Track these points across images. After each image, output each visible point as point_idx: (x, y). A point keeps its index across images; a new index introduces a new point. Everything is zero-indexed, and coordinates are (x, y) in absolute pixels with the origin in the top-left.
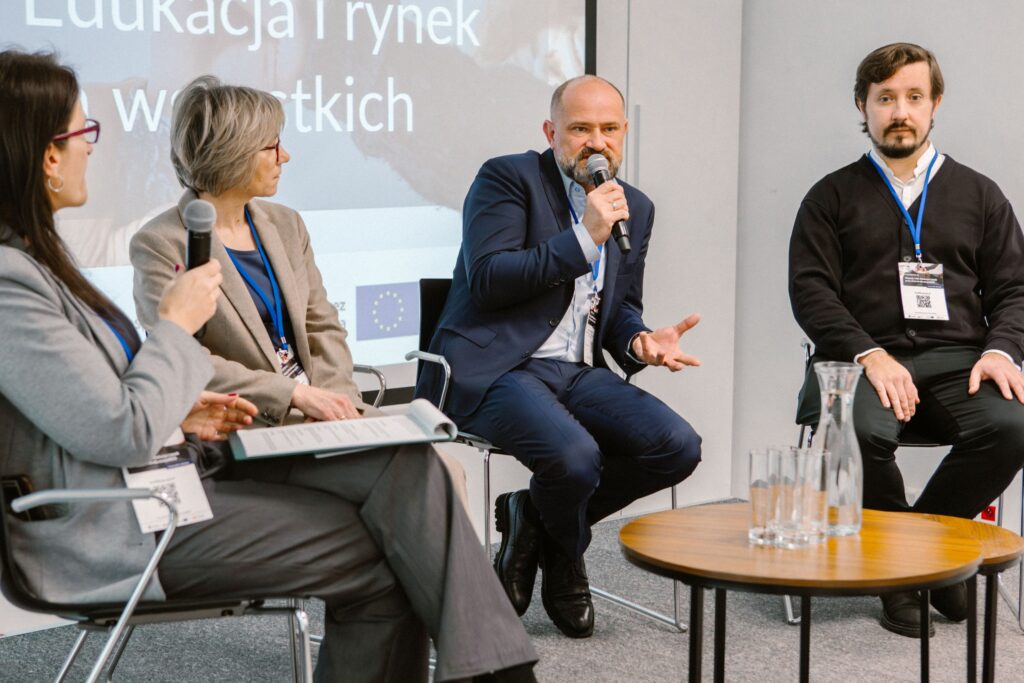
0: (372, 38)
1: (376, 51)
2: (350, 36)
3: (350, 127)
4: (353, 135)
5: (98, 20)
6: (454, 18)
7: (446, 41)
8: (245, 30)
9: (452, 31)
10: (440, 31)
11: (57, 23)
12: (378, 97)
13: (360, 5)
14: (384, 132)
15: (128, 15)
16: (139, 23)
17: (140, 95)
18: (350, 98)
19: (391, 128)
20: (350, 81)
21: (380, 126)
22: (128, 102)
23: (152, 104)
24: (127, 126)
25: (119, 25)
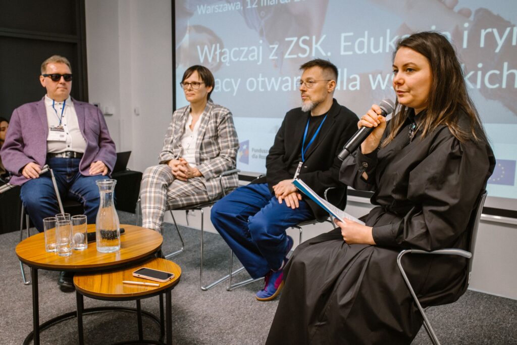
0: (496, 45)
1: (497, 50)
2: (482, 45)
3: (479, 86)
4: (480, 90)
5: (365, 51)
11: (351, 53)
12: (497, 72)
13: (489, 30)
14: (500, 88)
15: (376, 47)
16: (381, 50)
17: (379, 77)
18: (480, 73)
19: (504, 86)
20: (480, 65)
21: (497, 86)
22: (374, 79)
23: (384, 79)
24: (374, 87)
25: (373, 51)
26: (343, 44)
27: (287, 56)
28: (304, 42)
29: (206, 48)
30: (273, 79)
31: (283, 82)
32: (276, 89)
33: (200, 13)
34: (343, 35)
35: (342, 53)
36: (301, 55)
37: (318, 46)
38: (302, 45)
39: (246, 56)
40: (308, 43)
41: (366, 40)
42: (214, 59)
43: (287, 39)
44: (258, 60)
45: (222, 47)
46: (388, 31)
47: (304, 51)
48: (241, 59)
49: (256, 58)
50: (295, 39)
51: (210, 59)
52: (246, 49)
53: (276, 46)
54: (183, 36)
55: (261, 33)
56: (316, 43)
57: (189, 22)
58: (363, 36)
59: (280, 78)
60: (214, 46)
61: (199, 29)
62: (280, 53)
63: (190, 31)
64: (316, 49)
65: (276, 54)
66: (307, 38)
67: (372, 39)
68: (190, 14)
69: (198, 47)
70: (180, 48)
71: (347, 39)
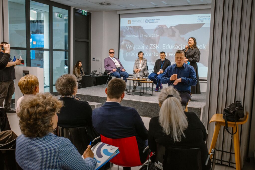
5: (168, 48)
6: (203, 46)
7: (202, 48)
8: (180, 48)
9: (202, 47)
10: (200, 48)
15: (170, 47)
16: (171, 48)
17: (171, 53)
22: (170, 54)
23: (172, 54)
24: (170, 56)
25: (170, 48)
26: (163, 46)
27: (150, 48)
28: (154, 45)
29: (129, 45)
30: (147, 53)
31: (149, 54)
32: (147, 55)
33: (127, 37)
34: (163, 45)
35: (163, 48)
36: (153, 48)
37: (158, 46)
38: (154, 46)
39: (140, 48)
40: (155, 46)
41: (168, 46)
42: (131, 48)
43: (150, 45)
44: (143, 49)
45: (133, 45)
46: (173, 44)
47: (154, 47)
48: (138, 48)
49: (142, 48)
50: (152, 45)
51: (130, 48)
52: (140, 46)
53: (147, 46)
54: (122, 42)
55: (144, 43)
56: (157, 45)
57: (124, 39)
58: (168, 45)
59: (148, 53)
60: (131, 45)
61: (127, 40)
62: (149, 48)
63: (124, 41)
64: (157, 47)
65: (148, 48)
66: (155, 45)
67: (170, 46)
68: (124, 37)
69: (127, 45)
70: (121, 45)
71: (164, 45)
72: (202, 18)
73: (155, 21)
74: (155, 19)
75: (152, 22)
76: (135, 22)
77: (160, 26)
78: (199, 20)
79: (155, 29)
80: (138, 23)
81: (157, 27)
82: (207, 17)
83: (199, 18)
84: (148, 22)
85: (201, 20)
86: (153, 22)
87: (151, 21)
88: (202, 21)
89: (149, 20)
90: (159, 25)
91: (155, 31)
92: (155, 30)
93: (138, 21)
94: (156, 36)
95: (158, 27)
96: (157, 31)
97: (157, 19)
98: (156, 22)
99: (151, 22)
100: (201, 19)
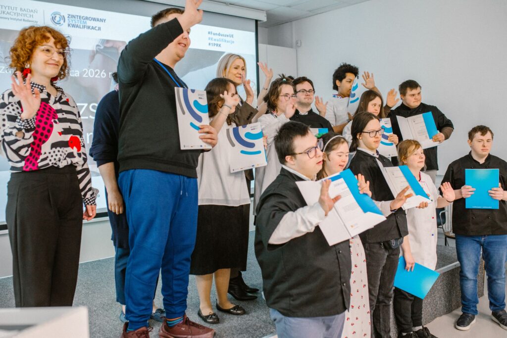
72: (217, 37)
73: (90, 23)
74: (87, 18)
75: (77, 26)
76: (8, 16)
77: (108, 45)
78: (211, 42)
79: (93, 51)
80: (21, 20)
81: (97, 46)
82: (228, 36)
83: (210, 36)
84: (62, 22)
85: (216, 42)
86: (84, 27)
87: (74, 23)
88: (217, 45)
89: (66, 19)
90: (105, 40)
91: (92, 57)
92: (93, 55)
93: (19, 11)
94: (96, 76)
95: (102, 47)
96: (98, 57)
97: (94, 19)
98: (93, 28)
99: (73, 26)
100: (215, 40)
